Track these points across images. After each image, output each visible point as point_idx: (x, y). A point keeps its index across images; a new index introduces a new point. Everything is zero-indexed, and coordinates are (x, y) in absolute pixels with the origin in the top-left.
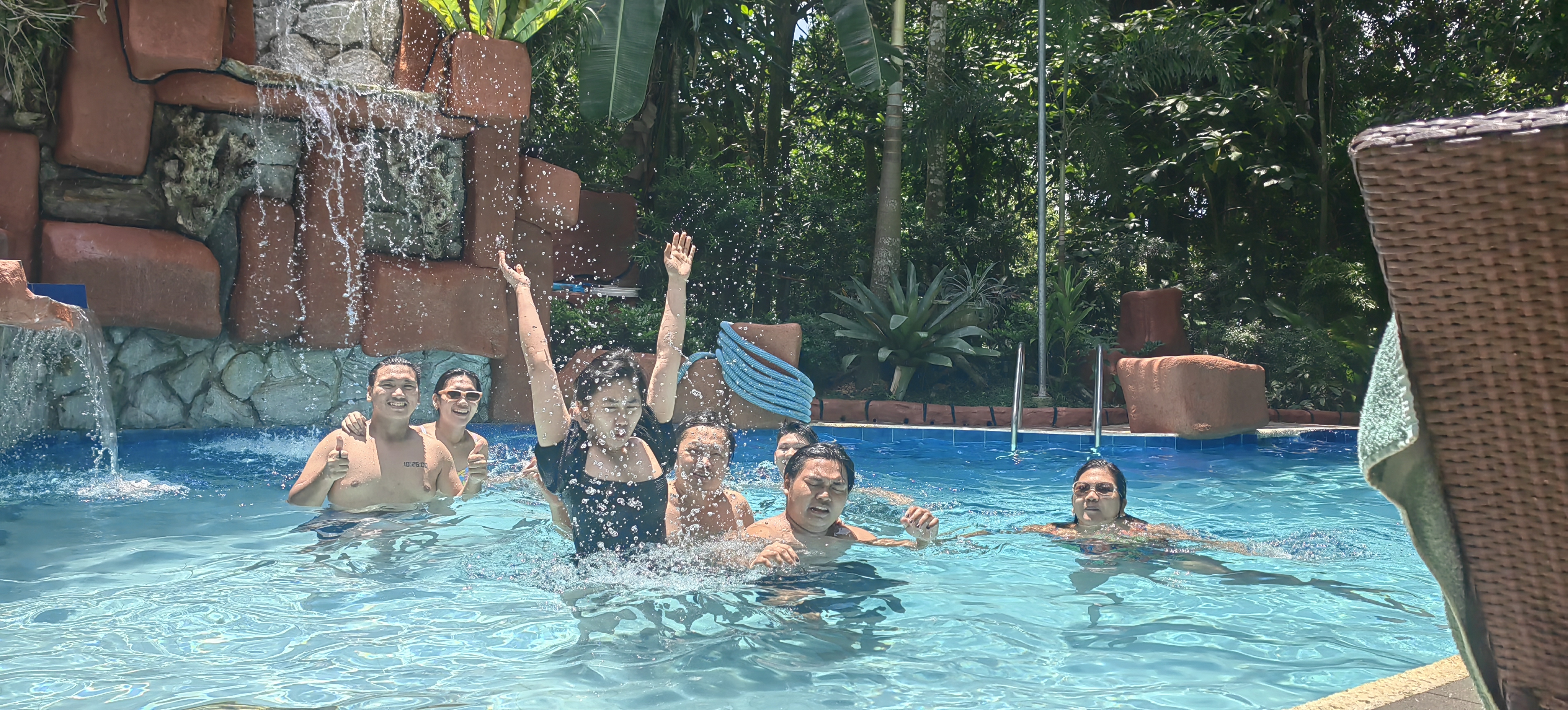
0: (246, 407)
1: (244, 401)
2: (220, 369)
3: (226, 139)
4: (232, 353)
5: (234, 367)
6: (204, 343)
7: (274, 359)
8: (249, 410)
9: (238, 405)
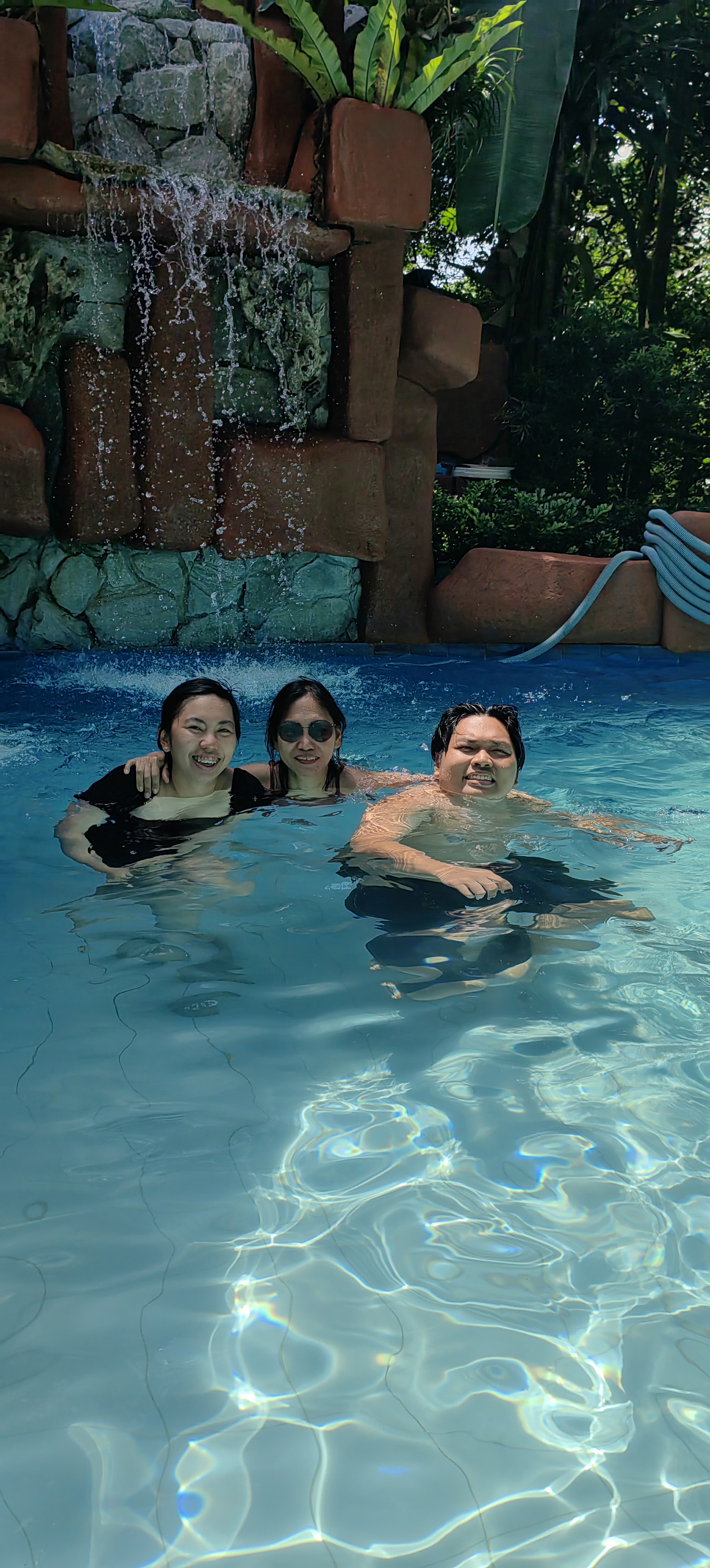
0: (81, 624)
1: (78, 617)
2: (48, 578)
3: (41, 266)
4: (62, 555)
5: (64, 573)
6: (27, 543)
7: (110, 562)
8: (83, 628)
9: (71, 623)
